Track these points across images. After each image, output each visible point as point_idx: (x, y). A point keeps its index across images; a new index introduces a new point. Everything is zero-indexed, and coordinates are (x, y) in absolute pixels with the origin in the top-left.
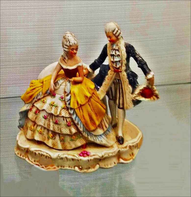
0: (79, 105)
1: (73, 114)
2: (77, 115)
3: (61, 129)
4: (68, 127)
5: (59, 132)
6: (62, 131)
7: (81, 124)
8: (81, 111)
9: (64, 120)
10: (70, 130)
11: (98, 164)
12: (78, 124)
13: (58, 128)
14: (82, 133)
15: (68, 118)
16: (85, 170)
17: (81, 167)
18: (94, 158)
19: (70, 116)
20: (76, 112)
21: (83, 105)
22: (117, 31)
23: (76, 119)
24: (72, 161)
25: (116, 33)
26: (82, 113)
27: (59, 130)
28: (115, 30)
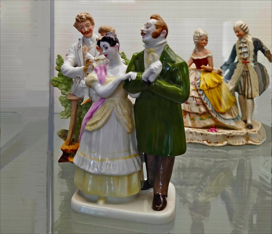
0: (208, 88)
1: (202, 95)
2: (206, 96)
3: (191, 108)
4: (197, 106)
5: (189, 111)
6: (192, 109)
7: (209, 104)
8: (210, 93)
9: (193, 100)
10: (199, 109)
11: (226, 140)
12: (207, 104)
13: (188, 107)
14: (211, 112)
15: (198, 98)
16: (213, 144)
17: (209, 141)
18: (222, 134)
19: (199, 97)
20: (205, 93)
21: (212, 88)
22: (245, 26)
23: (205, 100)
24: (201, 135)
25: (243, 27)
26: (210, 95)
27: (189, 109)
28: (242, 25)
